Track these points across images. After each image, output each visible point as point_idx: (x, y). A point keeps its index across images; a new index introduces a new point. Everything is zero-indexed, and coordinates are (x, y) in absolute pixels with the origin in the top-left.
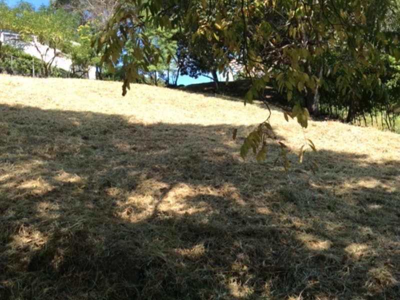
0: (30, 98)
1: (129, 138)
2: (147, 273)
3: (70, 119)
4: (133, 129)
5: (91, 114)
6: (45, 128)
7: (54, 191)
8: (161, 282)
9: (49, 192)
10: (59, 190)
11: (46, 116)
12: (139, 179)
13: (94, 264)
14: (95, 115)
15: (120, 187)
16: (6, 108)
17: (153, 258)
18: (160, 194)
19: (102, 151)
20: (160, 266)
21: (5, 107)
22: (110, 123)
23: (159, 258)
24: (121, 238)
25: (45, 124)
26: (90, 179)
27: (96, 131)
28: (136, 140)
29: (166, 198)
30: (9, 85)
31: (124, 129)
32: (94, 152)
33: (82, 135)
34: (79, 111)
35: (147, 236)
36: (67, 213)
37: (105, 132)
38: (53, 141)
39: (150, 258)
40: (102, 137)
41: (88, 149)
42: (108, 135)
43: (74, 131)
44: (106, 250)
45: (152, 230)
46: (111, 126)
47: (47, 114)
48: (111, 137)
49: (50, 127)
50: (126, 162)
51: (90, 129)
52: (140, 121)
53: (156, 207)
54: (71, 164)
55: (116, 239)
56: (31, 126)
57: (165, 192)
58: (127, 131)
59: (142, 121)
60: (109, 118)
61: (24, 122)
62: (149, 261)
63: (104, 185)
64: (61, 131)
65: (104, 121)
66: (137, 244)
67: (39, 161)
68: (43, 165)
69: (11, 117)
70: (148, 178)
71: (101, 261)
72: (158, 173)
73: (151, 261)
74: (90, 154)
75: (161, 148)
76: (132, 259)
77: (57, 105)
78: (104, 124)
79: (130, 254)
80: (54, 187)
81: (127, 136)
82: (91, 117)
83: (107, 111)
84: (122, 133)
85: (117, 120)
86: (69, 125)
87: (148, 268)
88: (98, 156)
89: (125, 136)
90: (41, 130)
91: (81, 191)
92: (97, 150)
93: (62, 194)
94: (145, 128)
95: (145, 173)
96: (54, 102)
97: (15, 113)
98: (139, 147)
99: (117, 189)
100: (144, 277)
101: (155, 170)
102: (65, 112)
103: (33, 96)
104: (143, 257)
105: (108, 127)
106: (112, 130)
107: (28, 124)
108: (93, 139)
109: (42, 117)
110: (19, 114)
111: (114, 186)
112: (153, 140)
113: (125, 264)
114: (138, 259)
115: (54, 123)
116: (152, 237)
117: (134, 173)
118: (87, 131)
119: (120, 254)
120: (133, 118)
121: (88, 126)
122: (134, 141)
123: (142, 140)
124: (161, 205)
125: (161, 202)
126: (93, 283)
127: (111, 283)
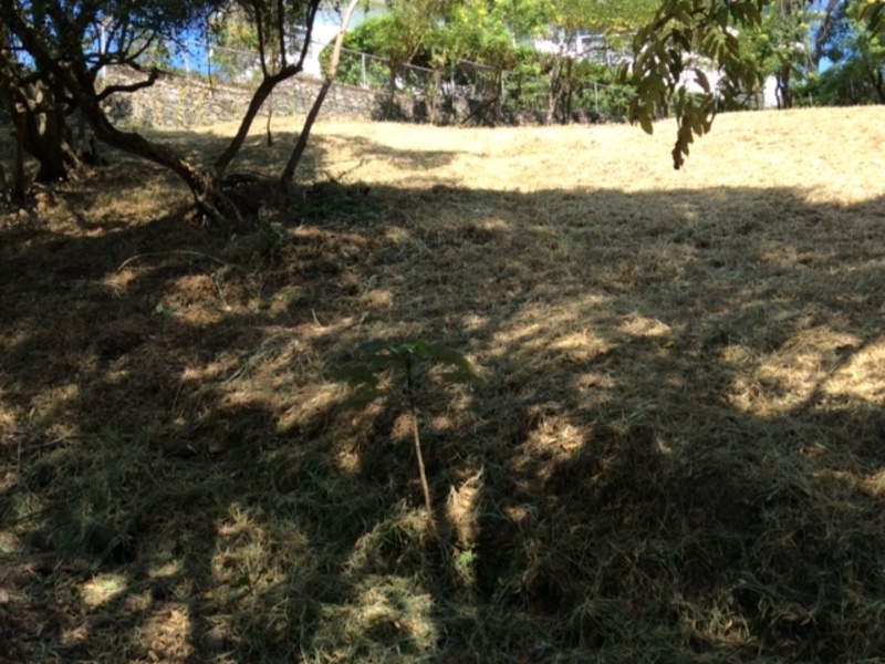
0: (606, 172)
1: (801, 238)
2: (767, 515)
3: (675, 206)
4: (813, 216)
5: (724, 192)
6: (623, 230)
7: (611, 352)
8: (793, 533)
9: (602, 354)
10: (619, 351)
11: (629, 205)
12: (793, 326)
13: (662, 489)
14: (732, 193)
15: (747, 345)
16: (557, 196)
17: (782, 487)
18: (835, 358)
19: (732, 269)
20: (794, 502)
21: (554, 197)
22: (760, 210)
23: (793, 487)
24: (720, 445)
25: (625, 222)
26: (689, 329)
27: (726, 227)
28: (815, 241)
29: (848, 367)
30: (575, 147)
31: (791, 219)
32: (711, 272)
33: (696, 239)
34: (701, 187)
35: (778, 443)
36: (626, 394)
37: (747, 229)
38: (634, 255)
39: (774, 486)
40: (740, 239)
41: (700, 268)
42: (753, 235)
43: (681, 231)
44: (688, 465)
45: (793, 433)
46: (762, 214)
47: (631, 201)
48: (758, 239)
49: (634, 227)
50: (774, 291)
51: (714, 225)
52: (832, 197)
53: (818, 385)
54: (660, 301)
55: (710, 446)
56: (597, 229)
57: (845, 354)
58: (798, 223)
59: (838, 197)
60: (761, 198)
61: (584, 221)
62: (772, 491)
63: (714, 341)
64: (654, 233)
65: (751, 204)
66: (751, 458)
67: (597, 295)
68: (603, 304)
69: (562, 213)
70: (814, 325)
71: (676, 485)
72: (839, 313)
73: (776, 492)
74: (705, 279)
75: (868, 257)
76: (736, 484)
77: (657, 179)
78: (746, 211)
79: (733, 474)
80: (611, 346)
81: (797, 233)
82: (723, 197)
83: (762, 181)
84: (785, 229)
85: (779, 200)
86: (672, 221)
87: (770, 505)
88: (718, 280)
89: (791, 234)
90: (614, 236)
91: (663, 353)
92: (722, 269)
93: (624, 358)
94: (843, 212)
95: (809, 315)
96: (652, 173)
97: (572, 205)
98: (819, 255)
99: (742, 347)
100: (760, 521)
101: (834, 306)
102: (670, 194)
103: (612, 165)
104: (758, 483)
105: (755, 216)
106: (762, 223)
107: (592, 225)
108: (718, 244)
109: (622, 209)
110: (577, 206)
111: (736, 343)
112: (855, 238)
113: (722, 493)
114: (749, 485)
115: (642, 218)
116: (789, 445)
117: (784, 314)
118: (707, 231)
119: (714, 474)
120: (818, 191)
121: (709, 219)
122: (811, 245)
123: (830, 241)
124: (830, 382)
125: (832, 376)
126: (659, 525)
127: (693, 526)
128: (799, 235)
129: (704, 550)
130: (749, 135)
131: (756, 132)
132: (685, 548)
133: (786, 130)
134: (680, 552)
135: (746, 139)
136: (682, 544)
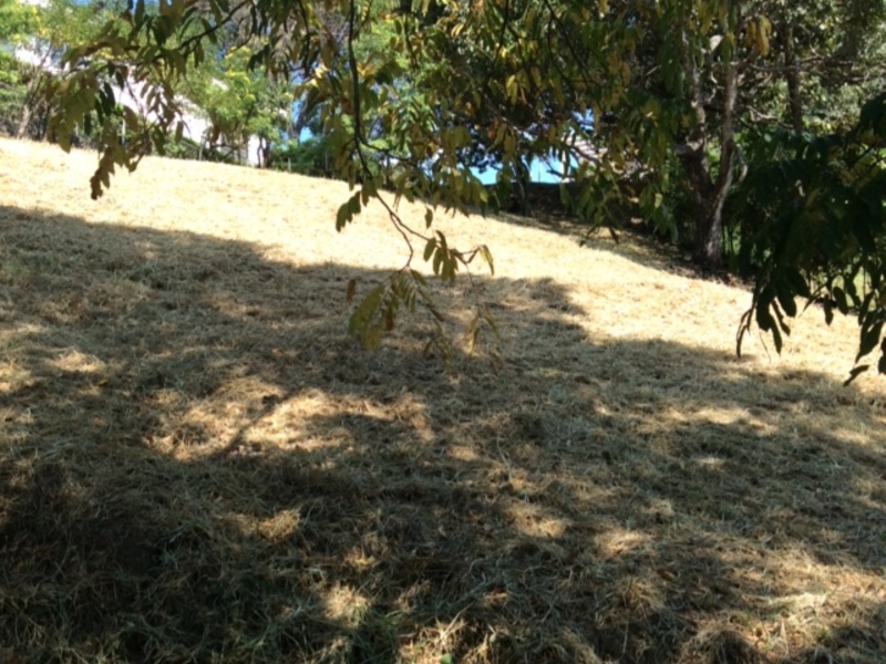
0: (70, 197)
1: (253, 292)
2: (167, 557)
3: (137, 244)
4: (267, 272)
5: (188, 237)
6: (78, 260)
7: (37, 386)
8: (189, 574)
9: (27, 387)
10: (46, 385)
11: (88, 235)
12: (228, 374)
13: (65, 532)
14: (195, 238)
15: (182, 388)
16: (11, 214)
17: (186, 530)
18: (260, 407)
19: (182, 313)
20: (196, 544)
21: (6, 214)
22: (219, 259)
23: (197, 530)
24: (133, 487)
25: (81, 251)
27: (184, 271)
28: (266, 296)
29: (270, 415)
30: (41, 166)
31: (248, 273)
32: (163, 314)
33: (152, 279)
34: (166, 229)
35: (191, 485)
36: (45, 431)
37: (203, 276)
38: (84, 287)
39: (179, 528)
40: (197, 284)
41: (151, 308)
42: (209, 282)
43: (138, 270)
44: (96, 507)
45: (207, 476)
46: (220, 263)
47: (91, 231)
48: (213, 287)
49: (90, 258)
50: (218, 339)
51: (172, 268)
52: (286, 257)
53: (241, 432)
54: (105, 337)
55: (123, 488)
56: (49, 255)
57: (270, 403)
58: (252, 276)
59: (291, 258)
60: (222, 248)
61: (36, 244)
62: (176, 533)
63: (150, 382)
64: (111, 268)
65: (211, 253)
66: (161, 501)
67: (35, 324)
68: (39, 334)
69: (13, 233)
70: (249, 374)
71: (80, 527)
72: (272, 364)
73: (179, 534)
74: (154, 319)
75: (308, 316)
76: (141, 526)
77: (123, 214)
78: (205, 258)
79: (141, 516)
80: (38, 379)
81: (249, 286)
82: (186, 243)
83: (226, 232)
84: (240, 281)
85: (239, 252)
86: (131, 258)
87: (172, 547)
88: (167, 323)
89: (244, 286)
90: (67, 265)
91: (94, 391)
92: (174, 312)
94: (294, 272)
95: (245, 364)
96: (119, 207)
97: (25, 226)
98: (266, 310)
100: (159, 563)
101: (268, 358)
102: (134, 230)
103: (77, 192)
104: (165, 525)
105: (213, 264)
106: (220, 273)
107: (45, 250)
108: (173, 287)
109: (80, 237)
110: (31, 228)
112: (300, 298)
113: (126, 536)
114: (154, 528)
115: (100, 250)
116: (201, 488)
118: (165, 272)
119: (122, 516)
120: (275, 250)
121: (168, 262)
122: (261, 299)
123: (279, 297)
124: (252, 429)
125: (255, 423)
126: (56, 569)
127: (90, 570)
128: (251, 288)
129: (99, 594)
130: (223, 186)
131: (229, 185)
132: (79, 592)
133: (257, 188)
134: (73, 596)
135: (218, 190)
136: (76, 588)
